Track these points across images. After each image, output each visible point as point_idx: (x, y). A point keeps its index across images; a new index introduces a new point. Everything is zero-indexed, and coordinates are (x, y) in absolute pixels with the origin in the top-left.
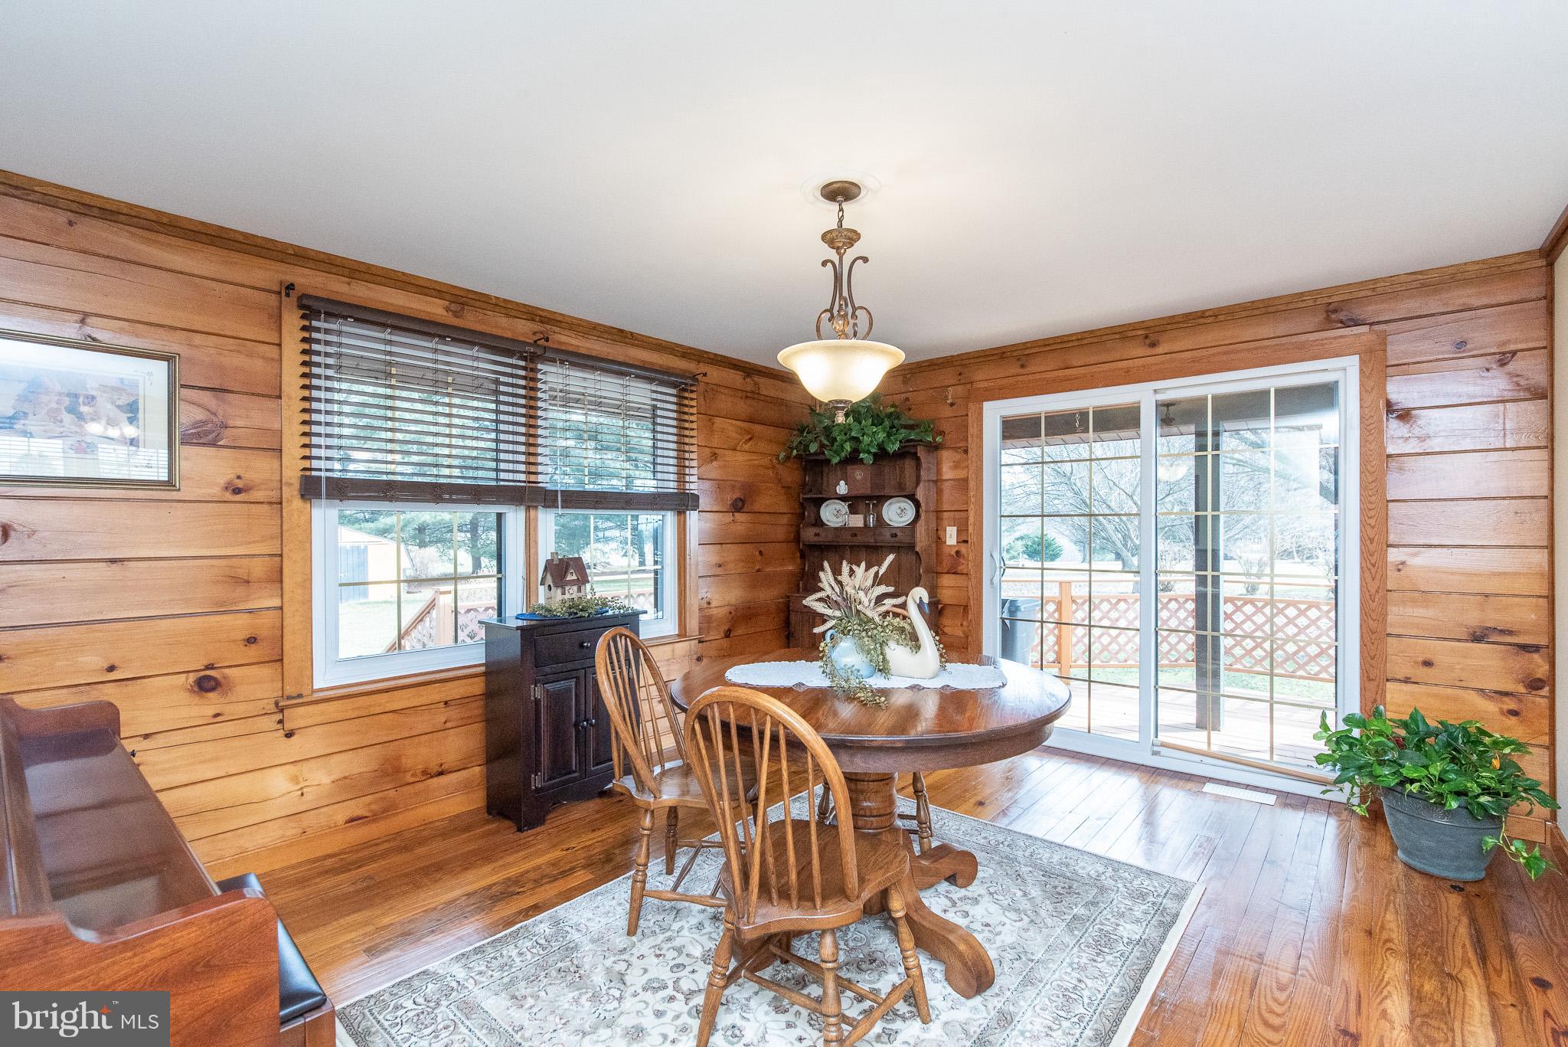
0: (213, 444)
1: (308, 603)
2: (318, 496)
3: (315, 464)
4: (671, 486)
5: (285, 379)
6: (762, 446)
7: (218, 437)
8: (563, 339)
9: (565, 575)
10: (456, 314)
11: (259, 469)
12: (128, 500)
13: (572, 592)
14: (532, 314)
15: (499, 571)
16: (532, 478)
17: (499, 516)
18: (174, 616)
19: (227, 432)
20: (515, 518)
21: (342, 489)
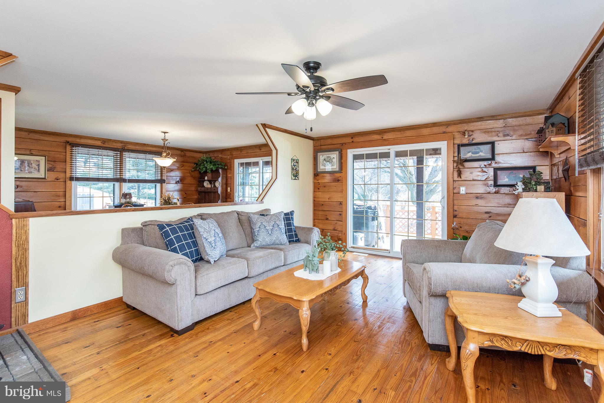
0: (53, 171)
1: (71, 200)
2: (73, 180)
3: (73, 174)
4: (159, 178)
5: (67, 159)
6: (187, 168)
7: (54, 170)
8: (129, 146)
9: (126, 196)
10: (104, 144)
11: (61, 175)
12: (37, 181)
13: (128, 200)
14: (121, 142)
15: (114, 196)
16: (121, 176)
17: (114, 184)
18: (45, 202)
19: (55, 169)
20: (117, 184)
21: (78, 179)
